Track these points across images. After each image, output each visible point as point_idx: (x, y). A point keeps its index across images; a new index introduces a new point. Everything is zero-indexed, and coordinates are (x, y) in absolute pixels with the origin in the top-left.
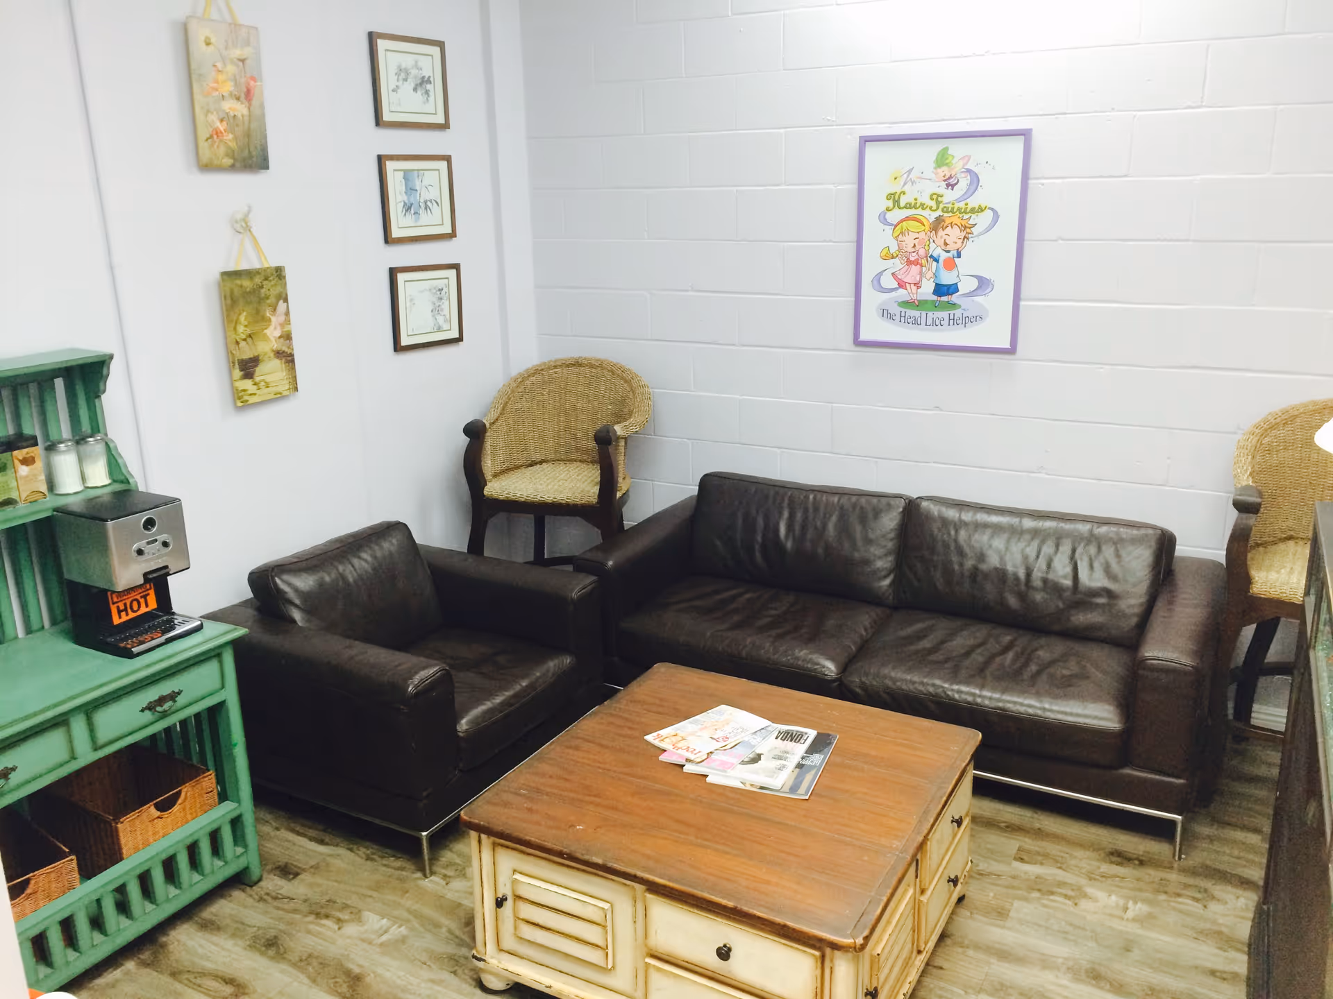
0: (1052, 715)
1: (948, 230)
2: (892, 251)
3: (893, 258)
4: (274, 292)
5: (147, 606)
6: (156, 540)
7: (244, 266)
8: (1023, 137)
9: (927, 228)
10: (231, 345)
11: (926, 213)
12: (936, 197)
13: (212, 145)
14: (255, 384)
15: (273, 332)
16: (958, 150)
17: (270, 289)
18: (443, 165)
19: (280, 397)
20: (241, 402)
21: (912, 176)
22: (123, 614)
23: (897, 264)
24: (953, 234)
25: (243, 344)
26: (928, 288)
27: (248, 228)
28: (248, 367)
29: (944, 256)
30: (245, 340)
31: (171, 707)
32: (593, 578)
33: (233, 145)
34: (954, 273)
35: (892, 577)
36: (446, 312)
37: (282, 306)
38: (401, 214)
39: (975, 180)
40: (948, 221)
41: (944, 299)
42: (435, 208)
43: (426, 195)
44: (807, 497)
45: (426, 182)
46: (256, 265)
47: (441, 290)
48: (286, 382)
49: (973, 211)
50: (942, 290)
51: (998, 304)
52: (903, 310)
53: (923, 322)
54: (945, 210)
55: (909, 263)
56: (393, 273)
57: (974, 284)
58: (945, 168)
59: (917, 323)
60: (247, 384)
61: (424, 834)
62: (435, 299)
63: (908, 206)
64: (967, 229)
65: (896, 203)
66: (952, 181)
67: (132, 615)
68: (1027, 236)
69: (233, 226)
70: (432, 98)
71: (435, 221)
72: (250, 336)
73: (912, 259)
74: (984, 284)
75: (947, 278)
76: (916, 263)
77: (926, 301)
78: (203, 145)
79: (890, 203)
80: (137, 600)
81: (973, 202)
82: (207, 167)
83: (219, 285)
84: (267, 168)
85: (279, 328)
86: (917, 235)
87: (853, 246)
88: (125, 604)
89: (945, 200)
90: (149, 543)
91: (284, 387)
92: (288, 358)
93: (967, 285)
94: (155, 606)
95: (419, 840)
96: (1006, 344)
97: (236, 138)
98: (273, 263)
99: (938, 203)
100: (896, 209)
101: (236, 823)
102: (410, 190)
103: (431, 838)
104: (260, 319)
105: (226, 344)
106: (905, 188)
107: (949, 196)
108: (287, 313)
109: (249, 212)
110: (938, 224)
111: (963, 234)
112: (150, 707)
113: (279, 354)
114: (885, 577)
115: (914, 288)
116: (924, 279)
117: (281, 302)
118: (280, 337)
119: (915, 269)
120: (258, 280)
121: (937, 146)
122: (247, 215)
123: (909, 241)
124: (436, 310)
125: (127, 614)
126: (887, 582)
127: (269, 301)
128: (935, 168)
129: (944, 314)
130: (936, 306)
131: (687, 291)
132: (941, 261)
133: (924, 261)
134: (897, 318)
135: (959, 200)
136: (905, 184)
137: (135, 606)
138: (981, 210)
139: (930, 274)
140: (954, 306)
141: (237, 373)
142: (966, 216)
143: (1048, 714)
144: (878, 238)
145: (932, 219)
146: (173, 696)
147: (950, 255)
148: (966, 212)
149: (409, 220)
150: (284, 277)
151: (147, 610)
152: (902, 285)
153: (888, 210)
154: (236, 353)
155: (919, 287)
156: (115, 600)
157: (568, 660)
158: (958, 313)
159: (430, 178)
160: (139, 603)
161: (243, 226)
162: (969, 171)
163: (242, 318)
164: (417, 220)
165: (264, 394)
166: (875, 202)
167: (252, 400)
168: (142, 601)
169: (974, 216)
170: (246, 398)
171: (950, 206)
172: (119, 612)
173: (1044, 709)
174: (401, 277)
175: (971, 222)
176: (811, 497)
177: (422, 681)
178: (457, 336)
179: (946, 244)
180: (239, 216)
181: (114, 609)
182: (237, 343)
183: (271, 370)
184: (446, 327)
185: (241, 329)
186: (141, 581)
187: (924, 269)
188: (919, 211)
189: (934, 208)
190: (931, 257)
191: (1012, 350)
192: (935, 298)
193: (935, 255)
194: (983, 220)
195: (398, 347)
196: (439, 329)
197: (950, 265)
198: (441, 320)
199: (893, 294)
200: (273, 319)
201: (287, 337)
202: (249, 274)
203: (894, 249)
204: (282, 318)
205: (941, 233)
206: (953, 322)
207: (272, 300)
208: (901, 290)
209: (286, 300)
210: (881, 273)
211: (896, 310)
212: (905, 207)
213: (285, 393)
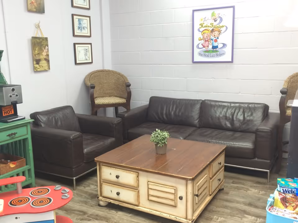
0: (236, 146)
1: (215, 32)
2: (201, 38)
3: (202, 40)
4: (45, 43)
5: (11, 113)
6: (14, 94)
7: (38, 36)
8: (232, 8)
9: (210, 32)
10: (33, 55)
11: (210, 28)
12: (212, 24)
13: (31, 5)
14: (39, 66)
15: (44, 54)
16: (216, 12)
17: (44, 43)
18: (88, 19)
19: (46, 71)
20: (36, 71)
21: (206, 19)
22: (5, 114)
23: (203, 42)
24: (216, 33)
25: (37, 55)
26: (210, 47)
27: (39, 27)
28: (38, 62)
29: (214, 39)
30: (37, 54)
31: (14, 136)
32: (120, 119)
33: (36, 6)
34: (217, 43)
35: (198, 120)
36: (88, 55)
37: (47, 47)
38: (77, 30)
39: (221, 19)
40: (215, 30)
41: (215, 50)
42: (86, 29)
43: (84, 26)
44: (177, 101)
45: (84, 22)
46: (40, 36)
47: (87, 50)
48: (47, 67)
49: (221, 27)
50: (214, 47)
51: (228, 50)
52: (205, 53)
53: (210, 56)
54: (214, 27)
55: (206, 41)
56: (75, 44)
57: (222, 45)
58: (214, 17)
59: (208, 56)
60: (37, 66)
61: (74, 178)
62: (85, 52)
63: (205, 27)
64: (220, 32)
65: (202, 26)
66: (216, 20)
67: (8, 114)
68: (235, 33)
69: (35, 26)
70: (86, 2)
71: (86, 32)
72: (38, 54)
73: (206, 40)
74: (224, 45)
75: (215, 44)
76: (207, 41)
77: (210, 51)
78: (29, 5)
79: (200, 26)
80: (9, 111)
81: (221, 25)
82: (30, 11)
83: (31, 40)
84: (44, 12)
85: (46, 53)
86: (207, 34)
87: (192, 37)
88: (6, 111)
89: (214, 24)
90: (13, 95)
91: (47, 68)
92: (48, 61)
93: (220, 46)
94: (13, 113)
95: (73, 180)
96: (230, 60)
97: (37, 4)
98: (45, 36)
99: (212, 25)
100: (202, 28)
101: (29, 170)
102: (80, 24)
103: (76, 179)
104: (41, 50)
105: (32, 55)
106: (204, 22)
107: (215, 24)
108: (48, 49)
109: (39, 23)
110: (213, 31)
111: (219, 33)
112: (9, 135)
113: (46, 59)
114: (196, 120)
115: (207, 47)
116: (209, 45)
117: (47, 46)
118: (46, 55)
119: (207, 42)
120: (41, 40)
121: (212, 11)
122: (39, 24)
123: (206, 35)
124: (86, 55)
125: (6, 114)
126: (197, 121)
127: (43, 46)
128: (212, 17)
129: (215, 53)
130: (213, 51)
131: (150, 51)
132: (214, 40)
133: (209, 40)
134: (203, 55)
135: (217, 24)
136: (204, 21)
137: (9, 112)
138: (223, 26)
139: (211, 44)
140: (217, 51)
141: (35, 63)
142: (219, 28)
143: (235, 145)
144: (198, 35)
145: (211, 30)
146: (15, 134)
147: (216, 38)
148: (219, 27)
149: (79, 31)
150: (48, 40)
151: (11, 114)
152: (204, 47)
153: (200, 28)
154: (35, 57)
155: (208, 47)
156: (4, 110)
157: (113, 139)
158: (218, 53)
159: (85, 21)
160: (10, 112)
161: (38, 26)
162: (220, 17)
163: (37, 49)
164: (81, 31)
165: (41, 69)
166: (197, 26)
167: (39, 70)
168: (10, 111)
169: (221, 28)
170: (37, 69)
171: (215, 26)
172: (5, 113)
173: (234, 144)
174: (77, 46)
175: (221, 30)
176: (178, 101)
177: (75, 136)
178: (91, 62)
179: (215, 36)
180: (37, 24)
181: (3, 112)
182: (35, 55)
183: (43, 63)
184: (88, 59)
185: (36, 52)
186: (11, 104)
187: (209, 42)
188: (208, 28)
189: (212, 27)
190: (211, 39)
191: (232, 62)
192: (212, 49)
193: (212, 39)
194: (224, 29)
195: (76, 64)
196: (87, 60)
197: (216, 41)
198: (87, 57)
199: (202, 49)
200: (44, 50)
201: (48, 55)
202: (39, 38)
203: (202, 38)
204: (47, 51)
205: (213, 33)
206: (217, 55)
207: (44, 45)
208: (204, 48)
209: (48, 46)
210: (199, 44)
211: (203, 53)
212: (204, 27)
213: (47, 69)
